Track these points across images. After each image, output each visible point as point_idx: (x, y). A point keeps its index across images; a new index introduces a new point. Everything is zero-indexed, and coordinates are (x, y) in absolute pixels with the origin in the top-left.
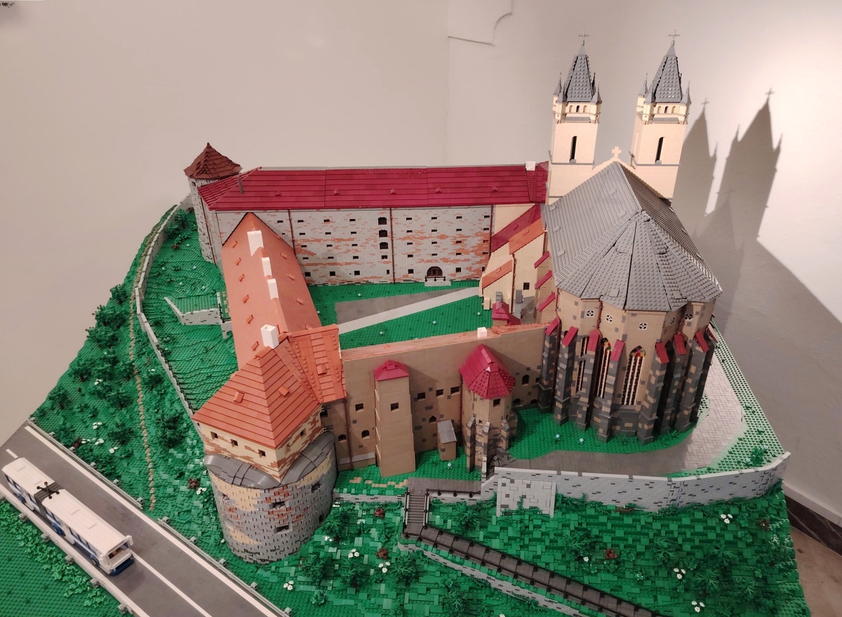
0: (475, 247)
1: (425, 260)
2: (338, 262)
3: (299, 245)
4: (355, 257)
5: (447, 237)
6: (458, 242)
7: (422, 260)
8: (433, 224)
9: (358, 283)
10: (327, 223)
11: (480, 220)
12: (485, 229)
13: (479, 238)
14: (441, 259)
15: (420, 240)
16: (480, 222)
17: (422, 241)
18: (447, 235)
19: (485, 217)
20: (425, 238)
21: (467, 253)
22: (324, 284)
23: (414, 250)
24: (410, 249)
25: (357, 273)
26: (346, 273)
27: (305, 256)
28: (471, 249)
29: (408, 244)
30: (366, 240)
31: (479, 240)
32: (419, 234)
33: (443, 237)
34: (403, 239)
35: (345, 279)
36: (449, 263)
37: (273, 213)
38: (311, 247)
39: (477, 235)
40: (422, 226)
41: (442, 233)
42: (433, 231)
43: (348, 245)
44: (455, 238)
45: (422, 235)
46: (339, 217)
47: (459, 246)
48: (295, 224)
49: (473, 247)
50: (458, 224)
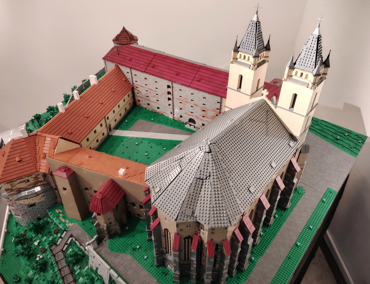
0: (212, 116)
1: (188, 114)
2: (151, 100)
3: (135, 86)
4: (157, 100)
5: (198, 106)
6: (203, 111)
7: (186, 113)
8: (192, 97)
9: (159, 113)
10: (145, 80)
11: (215, 103)
12: (217, 109)
13: (214, 112)
14: (195, 116)
15: (185, 103)
16: (215, 104)
17: (186, 104)
18: (198, 105)
19: (218, 102)
20: (188, 102)
21: (208, 118)
22: (145, 108)
23: (183, 107)
24: (181, 106)
25: (158, 108)
26: (154, 106)
27: (138, 92)
28: (210, 117)
29: (180, 103)
30: (162, 94)
31: (214, 114)
32: (185, 100)
33: (196, 105)
34: (178, 99)
35: (154, 109)
36: (199, 119)
37: (125, 67)
38: (140, 89)
39: (213, 110)
40: (187, 96)
41: (196, 103)
42: (192, 100)
43: (154, 93)
44: (202, 108)
45: (186, 101)
46: (151, 78)
47: (204, 113)
48: (134, 76)
49: (211, 116)
50: (204, 101)
